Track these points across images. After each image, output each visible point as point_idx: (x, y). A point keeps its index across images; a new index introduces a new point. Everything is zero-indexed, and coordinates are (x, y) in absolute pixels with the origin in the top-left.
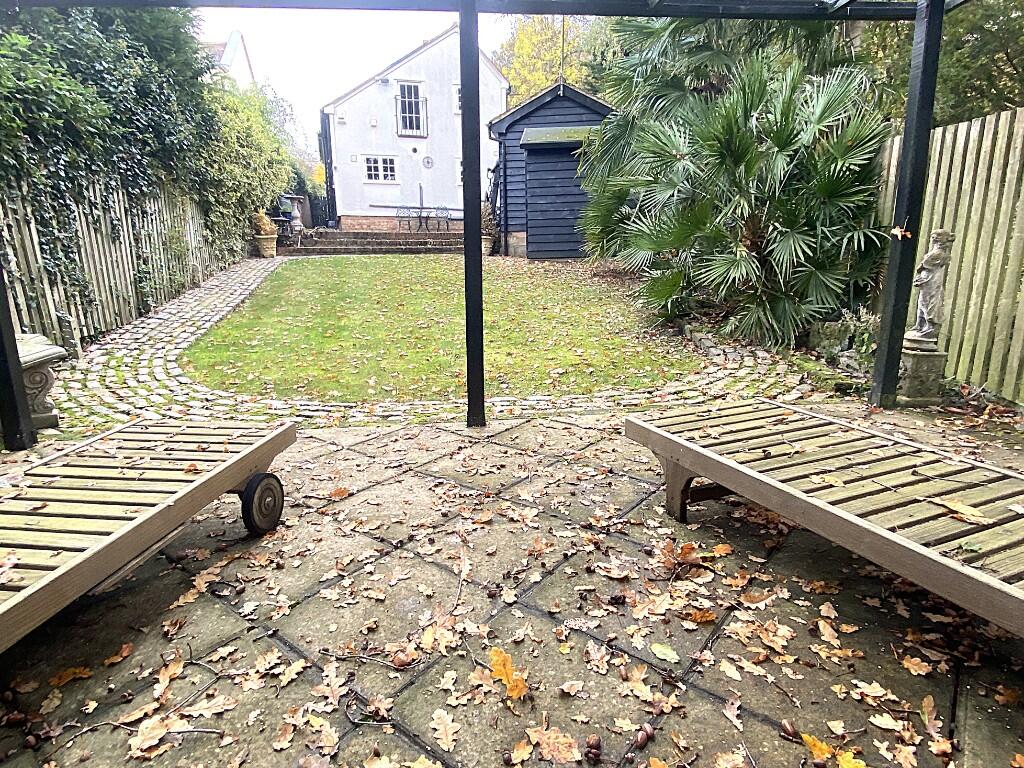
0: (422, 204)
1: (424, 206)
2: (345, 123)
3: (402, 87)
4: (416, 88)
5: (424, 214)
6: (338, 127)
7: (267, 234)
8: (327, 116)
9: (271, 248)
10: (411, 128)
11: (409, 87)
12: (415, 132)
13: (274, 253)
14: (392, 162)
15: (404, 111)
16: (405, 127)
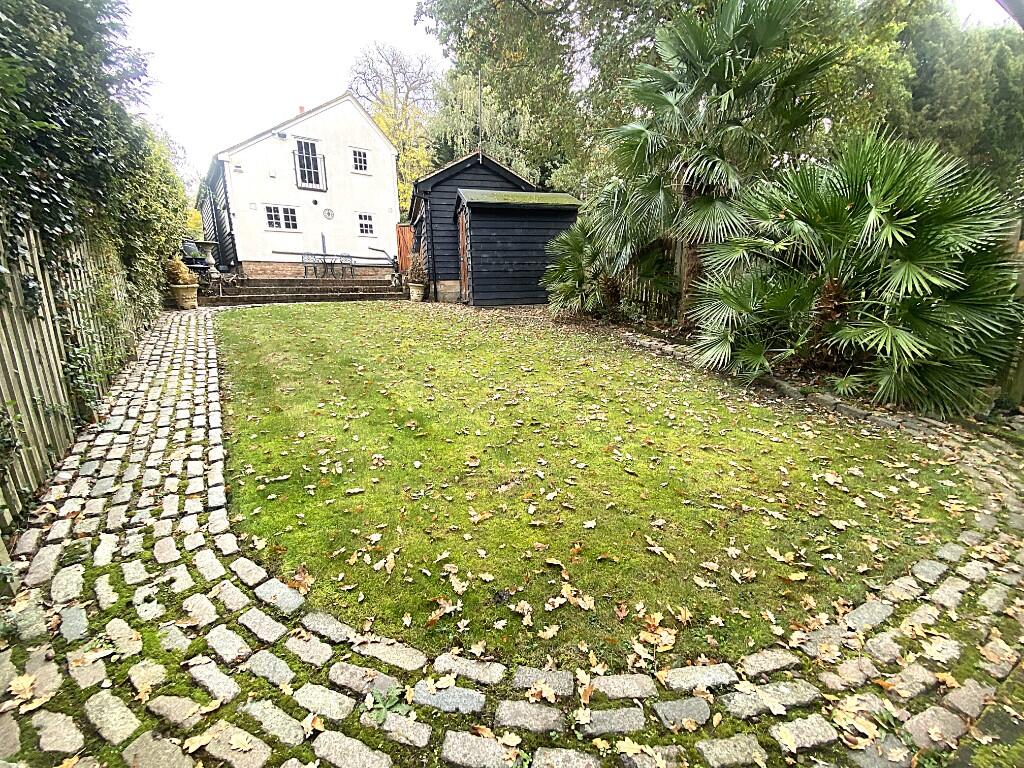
0: (325, 251)
1: (327, 253)
2: (241, 172)
3: (300, 143)
4: (313, 145)
5: (328, 261)
6: (234, 174)
7: (187, 284)
8: (222, 163)
9: (192, 298)
10: (310, 181)
11: (306, 144)
12: (314, 186)
13: (196, 304)
14: (293, 211)
15: (302, 166)
16: (304, 181)
